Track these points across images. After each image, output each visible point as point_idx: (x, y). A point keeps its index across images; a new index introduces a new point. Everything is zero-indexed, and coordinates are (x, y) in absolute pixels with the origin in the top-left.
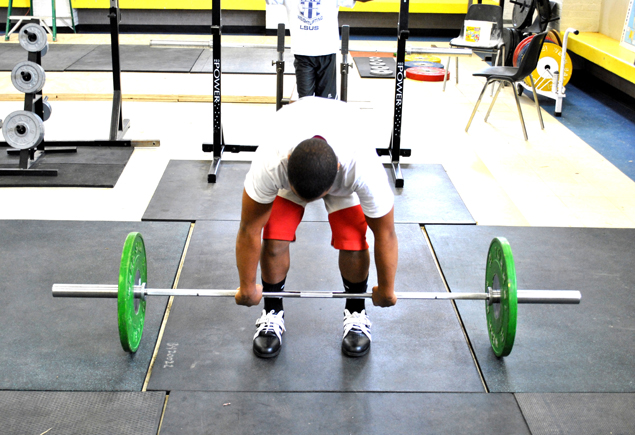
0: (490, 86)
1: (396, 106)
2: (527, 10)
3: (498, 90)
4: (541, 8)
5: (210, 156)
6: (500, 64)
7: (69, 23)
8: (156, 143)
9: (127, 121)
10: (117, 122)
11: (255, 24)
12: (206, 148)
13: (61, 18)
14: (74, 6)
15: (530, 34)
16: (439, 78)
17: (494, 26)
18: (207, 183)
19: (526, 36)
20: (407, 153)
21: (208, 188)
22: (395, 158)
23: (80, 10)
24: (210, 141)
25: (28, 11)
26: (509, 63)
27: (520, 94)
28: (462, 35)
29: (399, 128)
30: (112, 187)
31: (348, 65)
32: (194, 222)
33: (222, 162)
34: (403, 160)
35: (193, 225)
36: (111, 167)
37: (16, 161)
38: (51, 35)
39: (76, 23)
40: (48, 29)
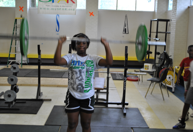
0: (152, 84)
1: (124, 90)
2: (163, 61)
3: (155, 85)
4: (167, 60)
6: (155, 77)
7: (26, 62)
8: (50, 100)
9: (42, 93)
10: (39, 93)
13: (24, 61)
14: (28, 57)
15: (164, 68)
16: (137, 81)
17: (153, 66)
19: (163, 68)
20: (127, 104)
22: (123, 106)
23: (30, 59)
25: (14, 59)
26: (158, 77)
27: (161, 86)
28: (144, 68)
29: (125, 97)
30: (36, 114)
31: (109, 77)
32: (61, 126)
34: (126, 106)
35: (60, 127)
36: (36, 107)
37: (7, 105)
38: (20, 65)
39: (28, 62)
40: (20, 64)
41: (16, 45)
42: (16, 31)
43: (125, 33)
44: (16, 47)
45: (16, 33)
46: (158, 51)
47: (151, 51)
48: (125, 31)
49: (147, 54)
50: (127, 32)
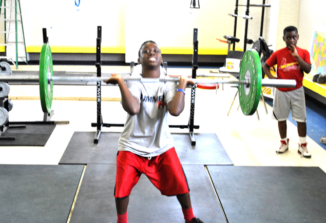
1: (191, 104)
4: (265, 52)
5: (95, 129)
7: (25, 60)
8: (67, 123)
9: (53, 111)
11: (120, 60)
12: (93, 125)
13: (21, 57)
14: (27, 51)
16: (214, 88)
18: (93, 144)
20: (197, 127)
21: (94, 146)
22: (191, 130)
23: (30, 54)
24: (96, 122)
25: (4, 54)
28: (225, 66)
29: (193, 115)
30: (43, 146)
32: (86, 164)
33: (101, 133)
34: (195, 131)
35: (85, 166)
36: (43, 135)
38: (15, 66)
39: (28, 60)
40: (14, 63)
41: (5, 30)
42: (5, 6)
43: (194, 7)
44: (5, 34)
45: (5, 9)
46: (249, 38)
47: (237, 37)
48: (194, 4)
49: (232, 43)
50: (197, 6)
